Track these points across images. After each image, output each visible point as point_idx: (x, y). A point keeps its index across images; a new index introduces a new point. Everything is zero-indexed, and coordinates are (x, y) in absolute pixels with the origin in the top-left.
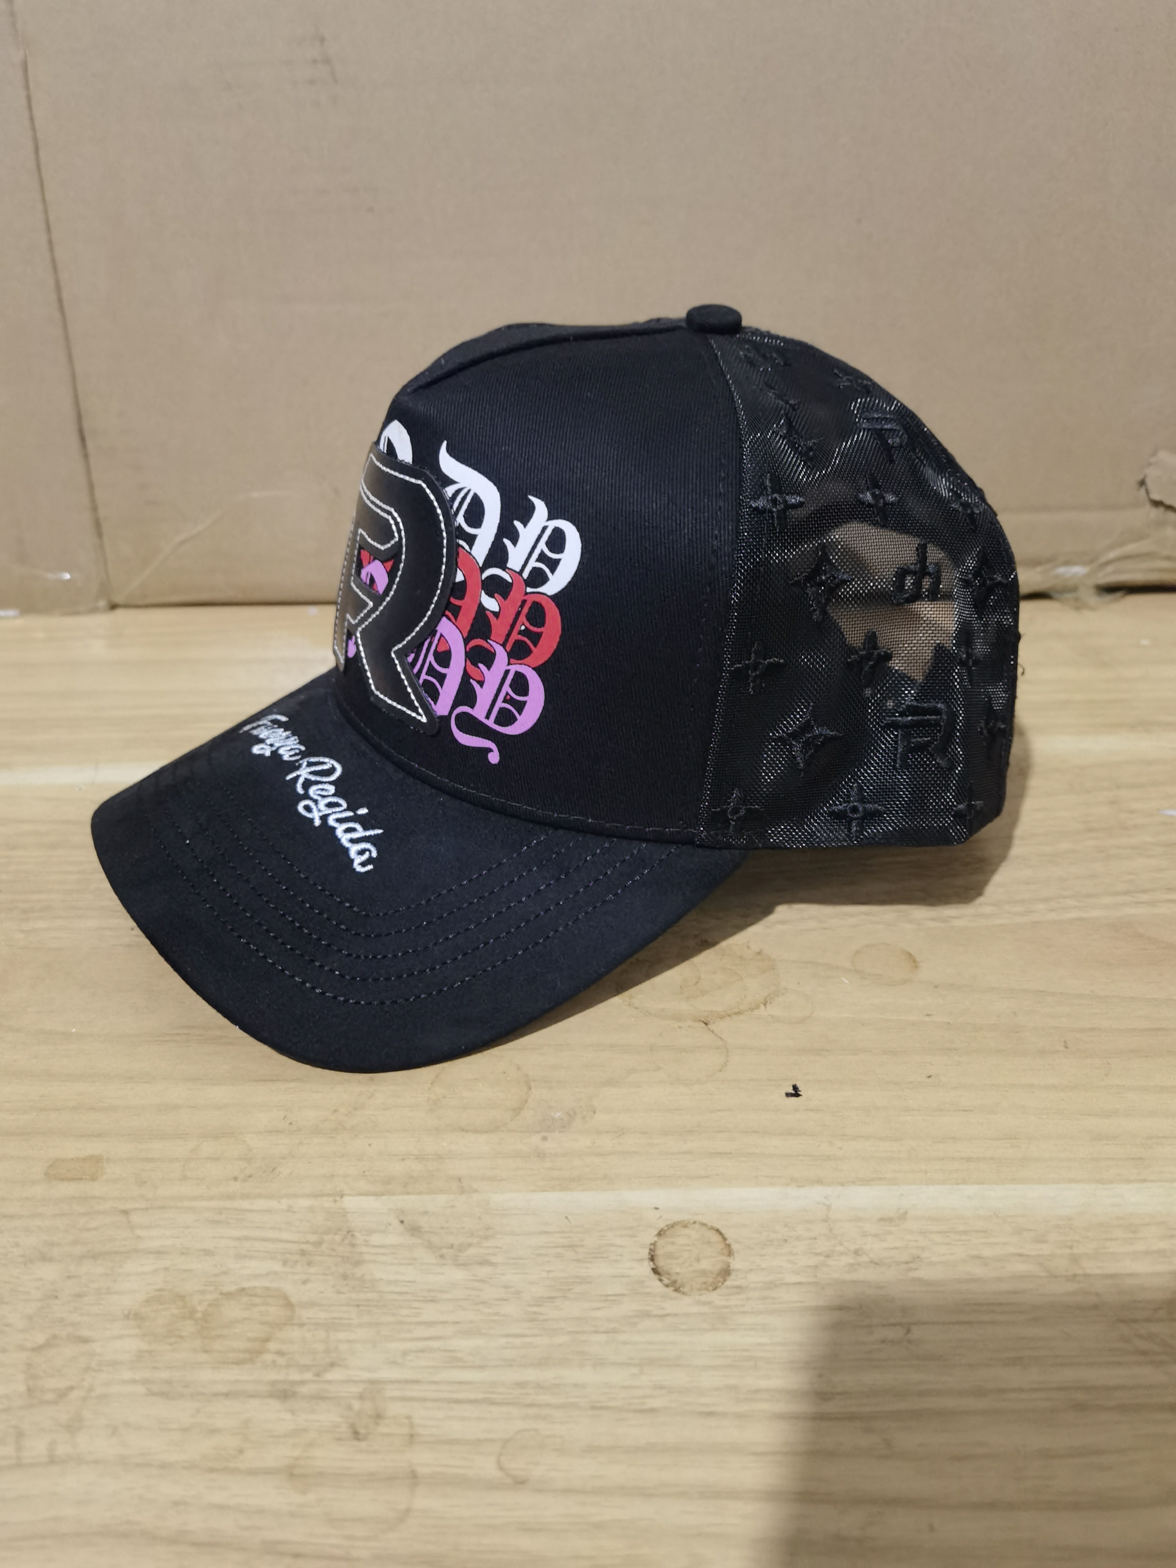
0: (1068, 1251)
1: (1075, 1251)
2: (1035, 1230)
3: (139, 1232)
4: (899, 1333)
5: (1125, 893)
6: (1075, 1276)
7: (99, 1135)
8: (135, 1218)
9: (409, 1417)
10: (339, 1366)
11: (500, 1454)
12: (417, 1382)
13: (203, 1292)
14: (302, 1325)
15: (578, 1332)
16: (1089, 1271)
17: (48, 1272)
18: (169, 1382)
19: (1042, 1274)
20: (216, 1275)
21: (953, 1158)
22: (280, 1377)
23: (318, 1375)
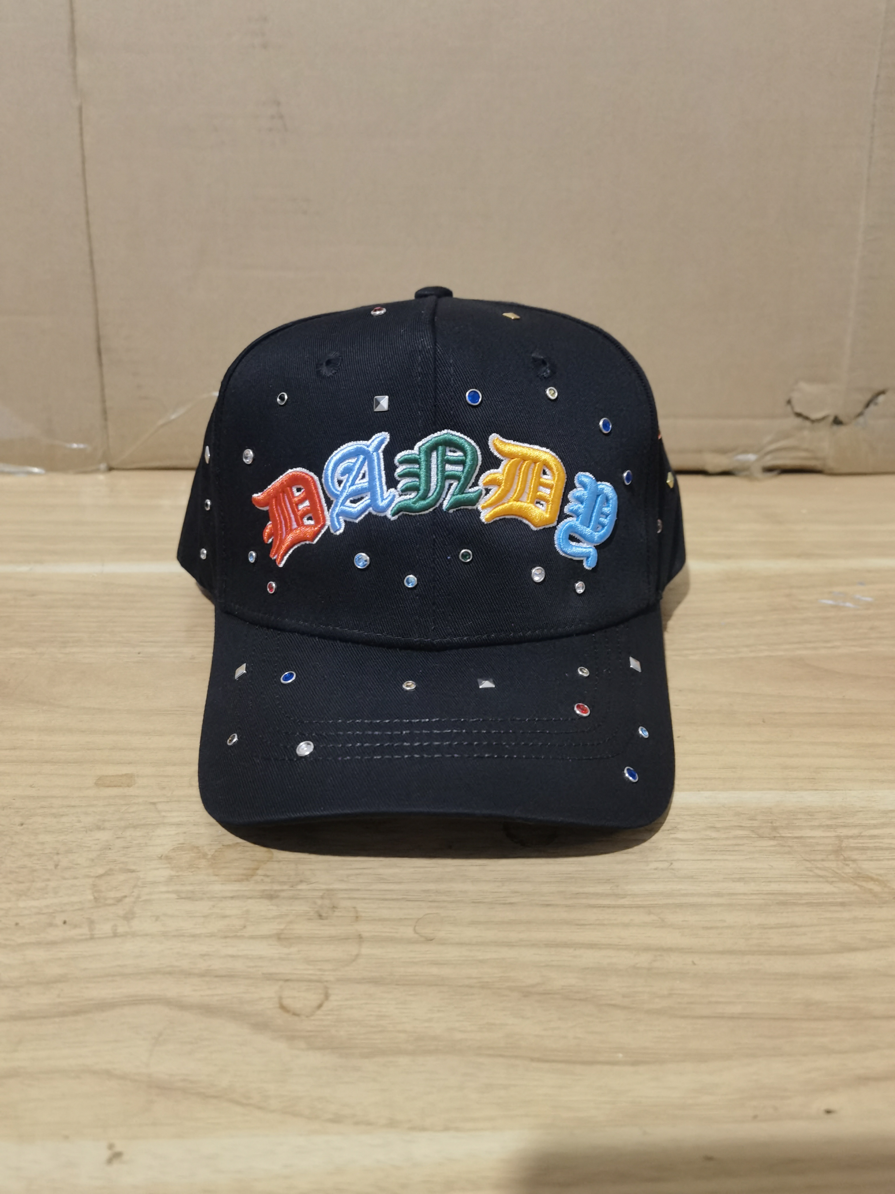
0: (770, 824)
1: (774, 825)
2: (748, 814)
3: (164, 814)
4: (665, 865)
5: (799, 643)
6: (775, 837)
7: (129, 764)
8: (160, 807)
9: (354, 908)
10: (306, 882)
11: (415, 926)
12: (358, 890)
13: (211, 845)
14: (279, 861)
15: (461, 866)
16: (783, 835)
17: (103, 836)
18: (193, 892)
19: (754, 836)
20: (218, 836)
21: (695, 778)
22: (267, 888)
23: (292, 887)
